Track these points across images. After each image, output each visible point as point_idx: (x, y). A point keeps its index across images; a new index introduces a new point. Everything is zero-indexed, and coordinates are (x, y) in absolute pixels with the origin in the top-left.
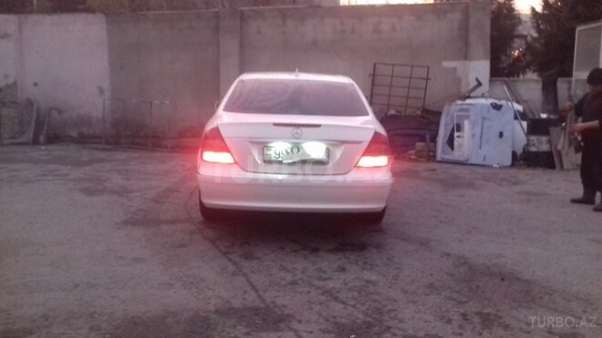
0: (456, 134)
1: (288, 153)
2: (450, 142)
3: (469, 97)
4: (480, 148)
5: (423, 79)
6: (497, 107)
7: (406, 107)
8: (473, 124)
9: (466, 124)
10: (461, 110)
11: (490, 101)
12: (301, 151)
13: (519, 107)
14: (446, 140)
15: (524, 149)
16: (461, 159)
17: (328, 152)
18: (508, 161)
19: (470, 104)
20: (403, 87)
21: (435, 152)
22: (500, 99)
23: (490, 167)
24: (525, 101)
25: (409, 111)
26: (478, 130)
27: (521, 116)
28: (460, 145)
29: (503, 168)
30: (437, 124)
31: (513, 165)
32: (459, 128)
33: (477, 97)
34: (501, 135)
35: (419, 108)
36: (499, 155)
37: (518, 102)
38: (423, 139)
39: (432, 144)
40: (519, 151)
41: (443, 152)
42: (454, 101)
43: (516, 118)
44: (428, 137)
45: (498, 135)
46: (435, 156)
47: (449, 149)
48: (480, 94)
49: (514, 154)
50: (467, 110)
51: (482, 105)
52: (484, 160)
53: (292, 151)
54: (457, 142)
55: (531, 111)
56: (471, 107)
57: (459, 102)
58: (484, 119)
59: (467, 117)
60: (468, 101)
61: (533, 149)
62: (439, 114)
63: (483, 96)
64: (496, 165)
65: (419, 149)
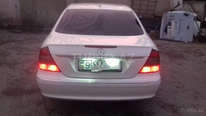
0: (168, 27)
1: (95, 65)
2: (166, 31)
3: (174, 10)
4: (179, 33)
5: (155, 2)
6: (187, 15)
7: (146, 14)
8: (176, 22)
9: (173, 22)
10: (170, 16)
11: (183, 12)
12: (104, 64)
13: (195, 15)
14: (164, 30)
15: (198, 34)
16: (171, 38)
17: (121, 63)
18: (191, 40)
19: (175, 13)
20: (145, 5)
21: (159, 34)
22: (187, 11)
23: (183, 42)
24: (198, 12)
25: (148, 16)
26: (178, 25)
27: (197, 19)
28: (170, 32)
29: (189, 43)
30: (160, 22)
31: (193, 42)
32: (170, 24)
33: (178, 10)
34: (188, 28)
35: (152, 15)
36: (188, 37)
37: (195, 12)
38: (154, 29)
39: (158, 31)
40: (196, 35)
41: (163, 35)
42: (167, 12)
43: (195, 20)
44: (156, 28)
45: (187, 27)
46: (159, 36)
47: (166, 34)
48: (179, 9)
49: (194, 36)
50: (173, 16)
51: (180, 14)
52: (181, 39)
53: (97, 63)
54: (168, 30)
55: (200, 16)
56: (175, 15)
57: (170, 12)
58: (181, 20)
59: (173, 19)
60: (173, 12)
61: (203, 35)
62: (161, 18)
63: (180, 10)
64: (186, 42)
65: (152, 33)
